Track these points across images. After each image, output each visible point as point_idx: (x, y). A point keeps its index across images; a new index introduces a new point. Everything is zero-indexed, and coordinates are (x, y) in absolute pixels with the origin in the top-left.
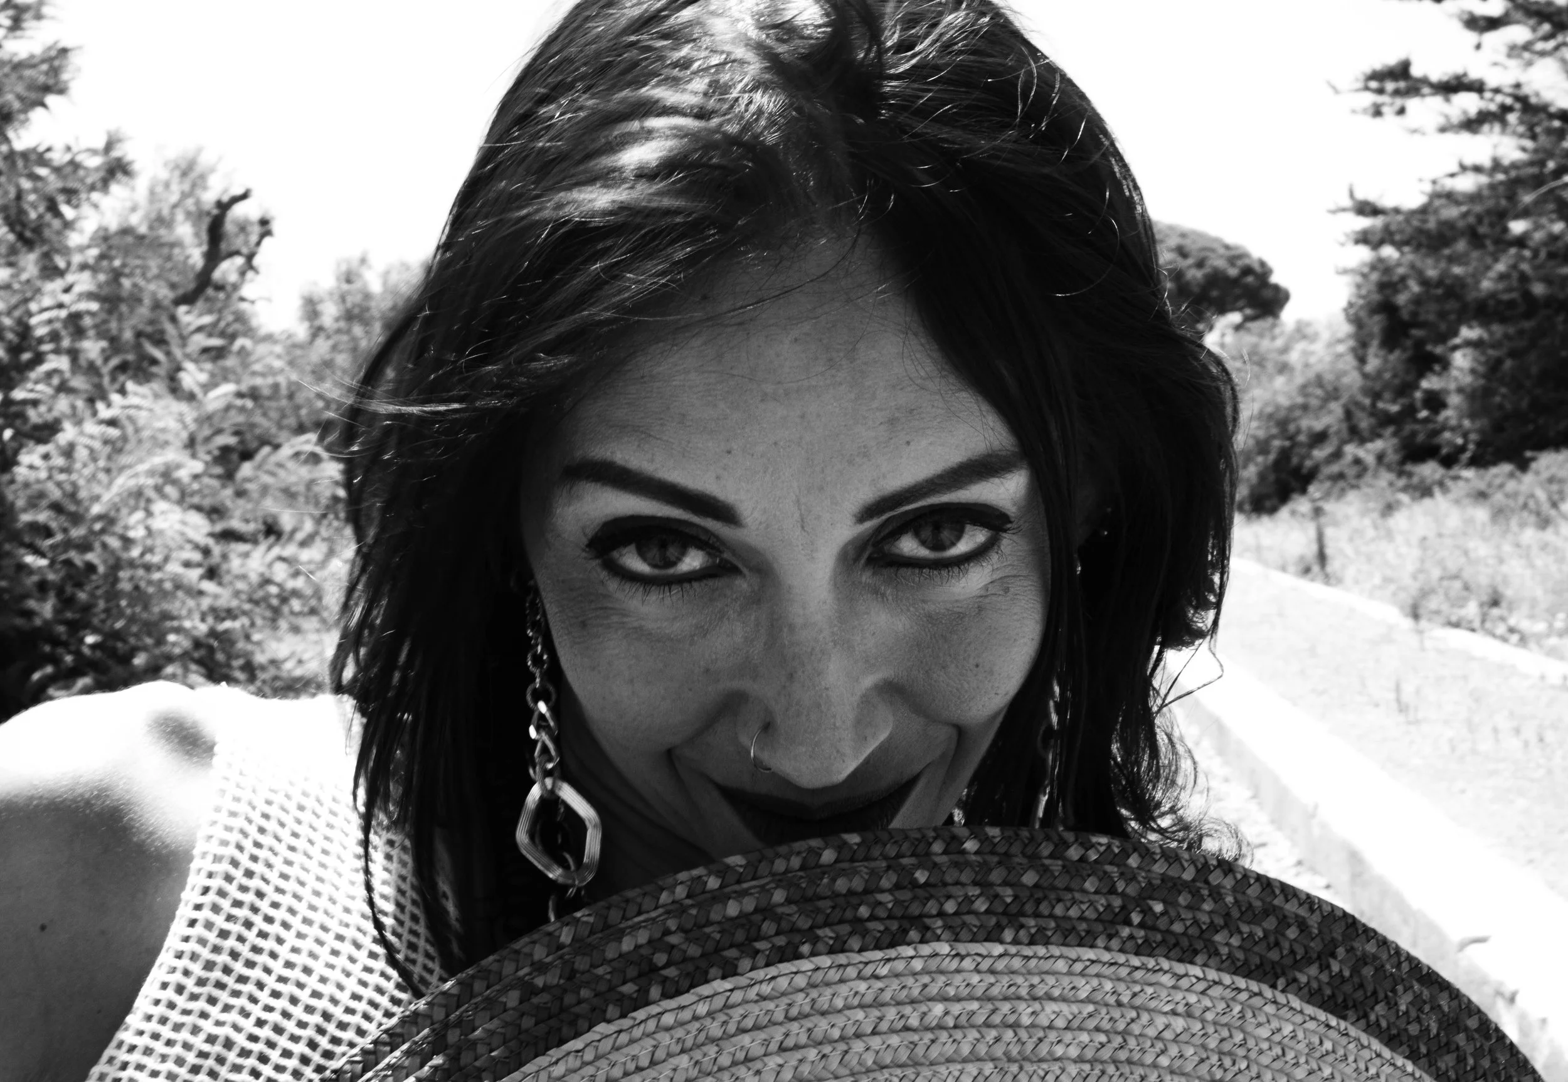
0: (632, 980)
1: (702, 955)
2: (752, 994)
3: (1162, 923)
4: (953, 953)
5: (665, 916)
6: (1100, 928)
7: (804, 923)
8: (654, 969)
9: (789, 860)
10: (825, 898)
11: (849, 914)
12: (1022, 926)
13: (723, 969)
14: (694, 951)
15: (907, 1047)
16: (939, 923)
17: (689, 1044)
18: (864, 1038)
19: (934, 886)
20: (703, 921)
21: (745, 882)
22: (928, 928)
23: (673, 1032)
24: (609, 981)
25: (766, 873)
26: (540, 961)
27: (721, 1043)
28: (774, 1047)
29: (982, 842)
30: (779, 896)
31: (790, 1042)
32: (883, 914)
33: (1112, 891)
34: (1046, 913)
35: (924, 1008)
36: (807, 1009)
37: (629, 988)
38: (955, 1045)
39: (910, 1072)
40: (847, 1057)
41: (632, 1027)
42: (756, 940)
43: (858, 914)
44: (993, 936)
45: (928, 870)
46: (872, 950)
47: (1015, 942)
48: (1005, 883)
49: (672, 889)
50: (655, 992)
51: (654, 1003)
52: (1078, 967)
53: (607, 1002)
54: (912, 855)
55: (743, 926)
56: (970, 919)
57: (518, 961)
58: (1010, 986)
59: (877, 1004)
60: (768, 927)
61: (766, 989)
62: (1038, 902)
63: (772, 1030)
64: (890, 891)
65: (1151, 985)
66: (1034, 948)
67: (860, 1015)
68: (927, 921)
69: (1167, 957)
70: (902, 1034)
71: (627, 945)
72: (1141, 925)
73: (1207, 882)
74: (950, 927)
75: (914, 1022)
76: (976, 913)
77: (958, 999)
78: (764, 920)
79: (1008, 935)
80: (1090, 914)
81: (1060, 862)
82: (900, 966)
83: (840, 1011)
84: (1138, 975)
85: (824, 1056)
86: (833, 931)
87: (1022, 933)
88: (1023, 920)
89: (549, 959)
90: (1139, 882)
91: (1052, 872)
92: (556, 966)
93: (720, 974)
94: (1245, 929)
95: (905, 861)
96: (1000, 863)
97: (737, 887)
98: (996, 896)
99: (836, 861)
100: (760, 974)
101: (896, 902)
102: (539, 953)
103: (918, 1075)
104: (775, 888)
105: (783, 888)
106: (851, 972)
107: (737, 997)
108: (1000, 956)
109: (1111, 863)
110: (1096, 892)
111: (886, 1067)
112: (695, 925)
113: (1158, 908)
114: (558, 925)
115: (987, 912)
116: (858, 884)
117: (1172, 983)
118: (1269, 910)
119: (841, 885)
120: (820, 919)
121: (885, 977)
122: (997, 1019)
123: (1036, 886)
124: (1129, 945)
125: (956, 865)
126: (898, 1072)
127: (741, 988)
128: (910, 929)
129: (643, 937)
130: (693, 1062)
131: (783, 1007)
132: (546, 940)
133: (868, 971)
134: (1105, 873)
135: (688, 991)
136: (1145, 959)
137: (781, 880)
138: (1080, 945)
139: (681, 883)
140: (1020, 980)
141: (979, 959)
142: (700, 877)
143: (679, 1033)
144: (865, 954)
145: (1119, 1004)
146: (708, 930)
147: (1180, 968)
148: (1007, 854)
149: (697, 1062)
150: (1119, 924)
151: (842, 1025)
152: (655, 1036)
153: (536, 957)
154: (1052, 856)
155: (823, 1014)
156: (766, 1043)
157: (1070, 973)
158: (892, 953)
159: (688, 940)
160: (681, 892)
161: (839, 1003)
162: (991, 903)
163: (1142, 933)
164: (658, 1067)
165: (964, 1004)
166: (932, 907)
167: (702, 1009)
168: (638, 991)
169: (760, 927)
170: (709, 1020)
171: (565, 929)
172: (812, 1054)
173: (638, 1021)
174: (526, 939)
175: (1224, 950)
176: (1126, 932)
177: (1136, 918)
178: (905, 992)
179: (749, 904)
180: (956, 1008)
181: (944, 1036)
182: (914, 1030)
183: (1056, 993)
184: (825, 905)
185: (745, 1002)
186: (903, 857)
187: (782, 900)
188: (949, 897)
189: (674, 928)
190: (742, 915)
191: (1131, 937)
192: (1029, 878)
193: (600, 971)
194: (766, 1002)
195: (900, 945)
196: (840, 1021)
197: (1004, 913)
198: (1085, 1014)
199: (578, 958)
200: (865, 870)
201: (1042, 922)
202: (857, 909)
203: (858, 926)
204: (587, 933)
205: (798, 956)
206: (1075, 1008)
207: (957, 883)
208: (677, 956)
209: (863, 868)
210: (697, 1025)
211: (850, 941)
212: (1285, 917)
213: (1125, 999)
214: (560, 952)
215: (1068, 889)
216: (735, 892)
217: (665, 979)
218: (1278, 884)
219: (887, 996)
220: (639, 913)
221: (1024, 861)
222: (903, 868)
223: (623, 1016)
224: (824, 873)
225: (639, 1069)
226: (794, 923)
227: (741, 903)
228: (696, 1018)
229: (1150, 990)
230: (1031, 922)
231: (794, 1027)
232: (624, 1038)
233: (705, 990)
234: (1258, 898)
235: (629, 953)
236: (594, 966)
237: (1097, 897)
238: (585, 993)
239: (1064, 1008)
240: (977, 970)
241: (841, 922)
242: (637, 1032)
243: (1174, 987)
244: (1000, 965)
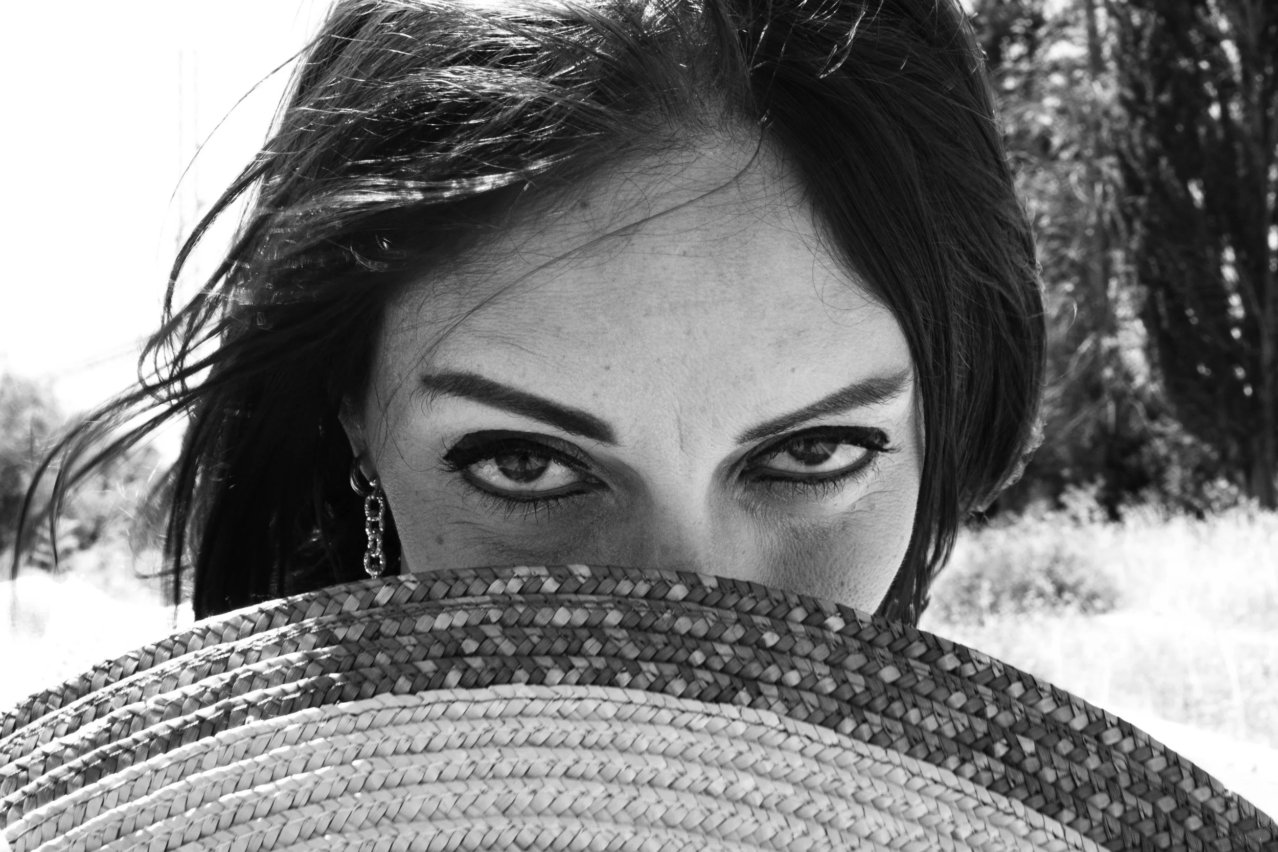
0: (433, 659)
1: (515, 655)
2: (553, 708)
3: (1031, 764)
4: (781, 727)
5: (491, 605)
6: (954, 747)
7: (631, 652)
8: (460, 654)
9: (635, 584)
10: (660, 633)
11: (682, 655)
12: (865, 721)
13: (531, 674)
14: (507, 648)
15: (702, 812)
16: (774, 691)
17: (472, 740)
18: (658, 790)
19: (782, 653)
20: (527, 622)
21: (583, 594)
22: (760, 694)
23: (458, 724)
24: (410, 653)
25: (609, 591)
26: (348, 613)
27: (504, 750)
28: (560, 769)
29: (847, 623)
30: (614, 617)
31: (578, 770)
32: (718, 665)
33: (980, 714)
34: (899, 714)
35: (732, 777)
36: (606, 740)
37: (428, 666)
38: (756, 826)
39: (698, 840)
40: (634, 804)
41: (417, 706)
42: (575, 655)
43: (691, 658)
44: (831, 722)
45: (779, 634)
46: (694, 699)
47: (854, 735)
48: (860, 671)
49: (505, 580)
50: (453, 677)
51: (448, 688)
52: (918, 783)
53: (400, 672)
54: (768, 615)
55: (566, 636)
56: (810, 698)
57: (326, 607)
58: (835, 780)
59: (682, 756)
60: (592, 646)
61: (570, 707)
62: (891, 700)
63: (561, 752)
64: (732, 645)
65: (997, 826)
66: (872, 747)
67: (660, 763)
68: (762, 686)
69: (1024, 802)
70: (700, 797)
71: (442, 622)
72: (1004, 760)
73: (1098, 738)
74: (786, 700)
75: (718, 787)
76: (818, 693)
77: (772, 777)
78: (590, 637)
79: (849, 725)
80: (949, 731)
81: (927, 667)
82: (720, 723)
83: (641, 754)
84: (988, 811)
85: (610, 796)
86: (657, 668)
87: (865, 728)
88: (868, 715)
89: (358, 614)
90: (1014, 714)
91: (915, 675)
92: (362, 623)
93: (526, 678)
94: (1131, 800)
95: (758, 620)
96: (860, 650)
97: (573, 598)
98: (846, 681)
99: (684, 599)
100: (567, 690)
101: (735, 657)
102: (351, 604)
103: (705, 845)
104: (611, 609)
105: (621, 611)
106: (666, 716)
107: (538, 706)
108: (833, 746)
109: (987, 685)
110: (962, 710)
111: (673, 827)
112: (517, 622)
113: (1028, 746)
114: (379, 582)
115: (831, 695)
116: (701, 628)
117: (1024, 831)
118: (1169, 789)
119: (683, 625)
120: (650, 652)
121: (698, 731)
122: (811, 811)
123: (894, 684)
124: (985, 777)
125: (813, 639)
126: (685, 836)
127: (543, 699)
128: (742, 689)
129: (460, 619)
130: (469, 761)
131: (582, 731)
132: (361, 594)
133: (683, 719)
134: (977, 692)
135: (487, 686)
136: (997, 796)
137: (621, 602)
138: (926, 760)
139: (518, 577)
140: (846, 776)
141: (807, 742)
142: (539, 576)
143: (464, 727)
144: (683, 700)
145: (955, 836)
146: (528, 631)
147: (1038, 819)
148: (871, 642)
149: (473, 763)
150: (978, 751)
151: (638, 768)
152: (438, 722)
153: (346, 607)
154: (921, 658)
155: (623, 751)
156: (552, 764)
157: (906, 786)
158: (713, 708)
159: (504, 635)
160: (514, 586)
161: (643, 745)
162: (838, 687)
163: (1001, 768)
164: (430, 756)
165: (777, 784)
166: (773, 672)
167: (497, 708)
168: (436, 672)
169: (583, 643)
170: (499, 722)
171: (384, 589)
172: (598, 790)
173: (425, 702)
174: (343, 587)
175: (1097, 816)
176: (982, 760)
177: (1000, 749)
178: (717, 753)
179: (580, 617)
180: (768, 787)
181: (745, 812)
182: (716, 797)
183: (887, 802)
184: (658, 639)
185: (542, 714)
186: (758, 613)
187: (616, 623)
188: (793, 668)
189: (494, 620)
190: (570, 626)
191: (988, 769)
192: (889, 674)
193: (404, 640)
194: (566, 722)
195: (726, 702)
196: (637, 763)
197: (849, 702)
198: (912, 836)
199: (387, 622)
200: (713, 617)
201: (888, 723)
202: (690, 653)
203: (686, 669)
204: (405, 599)
205: (613, 683)
206: (901, 826)
207: (808, 657)
208: (488, 647)
209: (711, 614)
210: (485, 724)
211: (672, 683)
212: (1187, 803)
213: (964, 832)
214: (372, 610)
215: (929, 697)
216: (570, 601)
217: (467, 668)
218: (1189, 767)
219: (696, 751)
220: (465, 594)
221: (889, 655)
222: (754, 626)
223: (412, 692)
224: (668, 608)
225: (410, 751)
226: (620, 649)
227: (572, 614)
228: (486, 716)
229: (994, 833)
230: (876, 719)
231: (587, 755)
232: (406, 715)
233: (504, 690)
234: (1159, 773)
235: (441, 631)
236: (399, 633)
237: (959, 715)
238: (382, 658)
239: (891, 825)
240: (802, 752)
241: (669, 661)
242: (422, 713)
243: (1025, 838)
244: (830, 754)
